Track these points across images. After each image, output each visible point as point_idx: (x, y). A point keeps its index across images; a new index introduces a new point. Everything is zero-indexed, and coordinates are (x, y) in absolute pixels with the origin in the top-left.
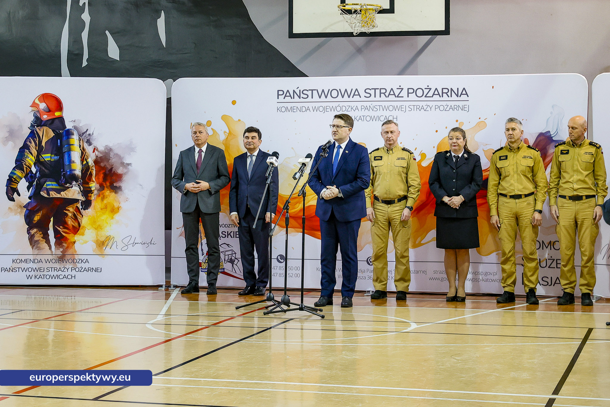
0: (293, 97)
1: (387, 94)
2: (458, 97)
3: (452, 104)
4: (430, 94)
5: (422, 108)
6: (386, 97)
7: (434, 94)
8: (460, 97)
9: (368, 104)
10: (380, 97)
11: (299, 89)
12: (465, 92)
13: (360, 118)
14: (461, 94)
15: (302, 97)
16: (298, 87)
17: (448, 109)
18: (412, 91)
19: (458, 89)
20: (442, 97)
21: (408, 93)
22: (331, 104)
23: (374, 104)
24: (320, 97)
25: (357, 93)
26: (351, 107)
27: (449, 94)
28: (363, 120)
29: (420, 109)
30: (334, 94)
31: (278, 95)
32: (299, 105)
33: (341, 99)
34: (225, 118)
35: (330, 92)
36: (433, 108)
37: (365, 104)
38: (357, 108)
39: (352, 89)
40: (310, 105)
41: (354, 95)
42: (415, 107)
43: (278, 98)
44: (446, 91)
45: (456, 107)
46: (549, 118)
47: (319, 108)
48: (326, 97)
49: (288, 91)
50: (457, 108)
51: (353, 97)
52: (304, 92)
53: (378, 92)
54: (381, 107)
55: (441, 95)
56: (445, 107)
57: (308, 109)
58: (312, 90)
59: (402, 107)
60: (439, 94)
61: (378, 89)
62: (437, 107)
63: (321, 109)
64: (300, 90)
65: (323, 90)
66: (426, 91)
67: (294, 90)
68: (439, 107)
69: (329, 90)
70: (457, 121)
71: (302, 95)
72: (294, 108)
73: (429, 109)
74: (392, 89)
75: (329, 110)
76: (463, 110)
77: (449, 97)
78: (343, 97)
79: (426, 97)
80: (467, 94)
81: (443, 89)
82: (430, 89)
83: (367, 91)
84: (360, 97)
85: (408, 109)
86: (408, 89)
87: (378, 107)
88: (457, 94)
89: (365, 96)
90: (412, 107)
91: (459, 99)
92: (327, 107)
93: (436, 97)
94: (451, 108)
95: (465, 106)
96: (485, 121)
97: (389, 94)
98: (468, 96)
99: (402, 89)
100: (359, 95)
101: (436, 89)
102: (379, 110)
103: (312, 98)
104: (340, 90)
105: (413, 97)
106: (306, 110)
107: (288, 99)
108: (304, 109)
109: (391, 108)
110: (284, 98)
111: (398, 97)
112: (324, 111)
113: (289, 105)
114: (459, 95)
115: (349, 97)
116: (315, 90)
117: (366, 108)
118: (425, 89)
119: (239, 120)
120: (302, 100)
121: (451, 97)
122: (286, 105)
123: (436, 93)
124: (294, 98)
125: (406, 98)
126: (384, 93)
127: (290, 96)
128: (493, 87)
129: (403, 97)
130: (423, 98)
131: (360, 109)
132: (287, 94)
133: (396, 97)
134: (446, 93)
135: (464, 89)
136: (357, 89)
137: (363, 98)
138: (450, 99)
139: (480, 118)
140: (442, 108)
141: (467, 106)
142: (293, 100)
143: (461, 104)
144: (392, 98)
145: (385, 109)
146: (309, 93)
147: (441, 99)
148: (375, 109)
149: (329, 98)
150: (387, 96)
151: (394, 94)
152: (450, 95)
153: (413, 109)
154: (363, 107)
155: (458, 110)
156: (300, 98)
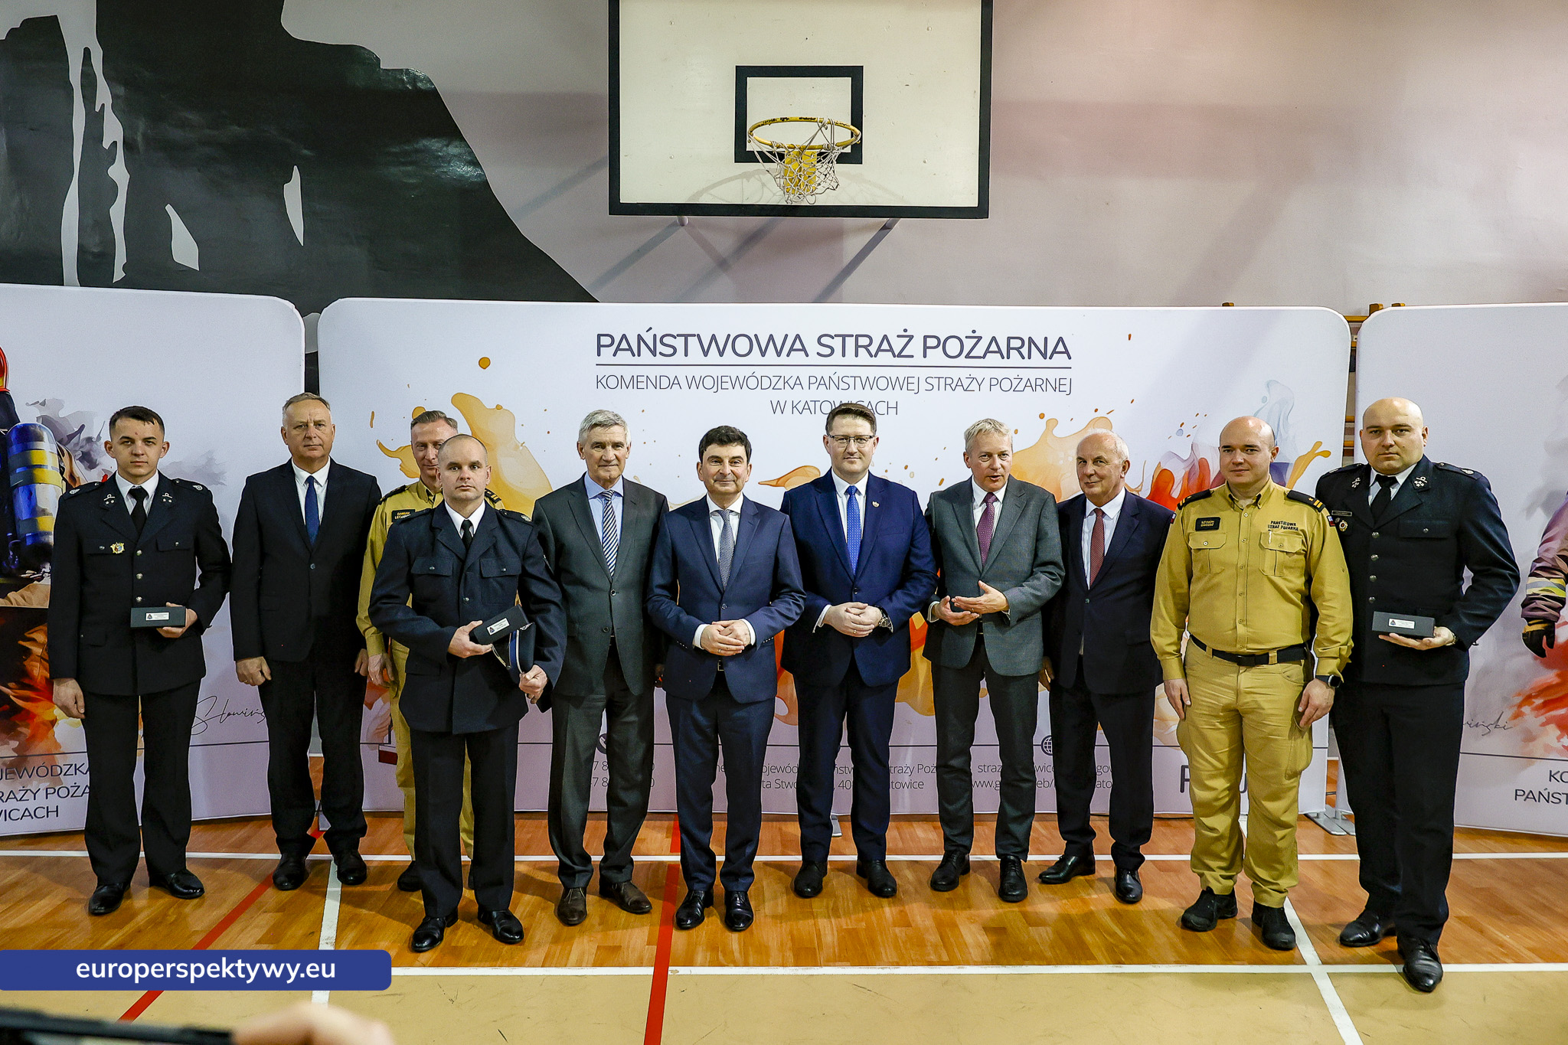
0: (636, 353)
1: (873, 349)
2: (1045, 359)
3: (1032, 375)
4: (979, 350)
5: (959, 384)
6: (871, 356)
7: (987, 351)
8: (1051, 358)
9: (826, 372)
10: (857, 355)
11: (651, 333)
12: (1062, 347)
13: (806, 407)
14: (1054, 352)
15: (660, 353)
16: (651, 328)
17: (1021, 387)
18: (934, 343)
19: (1046, 339)
20: (1008, 358)
21: (926, 347)
22: (733, 372)
23: (842, 371)
24: (706, 354)
25: (798, 344)
26: (782, 378)
27: (1025, 350)
28: (813, 412)
29: (953, 386)
30: (742, 345)
31: (599, 346)
32: (653, 372)
33: (759, 360)
34: (459, 400)
35: (732, 340)
36: (986, 385)
37: (818, 372)
38: (798, 382)
39: (786, 336)
40: (681, 373)
41: (792, 349)
42: (942, 381)
43: (599, 355)
44: (1015, 343)
45: (1039, 382)
46: (1259, 410)
47: (702, 379)
48: (721, 354)
49: (624, 336)
50: (1044, 386)
51: (788, 355)
52: (665, 340)
53: (850, 342)
54: (858, 379)
55: (1005, 355)
56: (1015, 382)
57: (676, 382)
58: (686, 336)
59: (910, 380)
60: (999, 351)
61: (852, 336)
62: (994, 382)
63: (709, 382)
64: (655, 336)
65: (714, 335)
66: (969, 344)
67: (639, 335)
68: (999, 383)
69: (729, 336)
70: (1042, 416)
71: (660, 348)
72: (640, 379)
73: (975, 384)
74: (885, 337)
75: (729, 385)
76: (1057, 390)
77: (1023, 358)
78: (763, 354)
79: (967, 356)
80: (1066, 352)
81: (1009, 339)
82: (980, 338)
83: (823, 340)
84: (807, 355)
85: (924, 386)
86: (925, 337)
87: (851, 381)
88: (1043, 351)
89: (818, 354)
90: (935, 382)
91: (1048, 363)
92: (724, 379)
93: (993, 359)
94: (1028, 384)
95: (1062, 382)
96: (1107, 416)
97: (879, 350)
98: (1070, 358)
99: (911, 337)
100: (804, 349)
101: (994, 339)
102: (852, 386)
103: (686, 355)
104: (756, 336)
105: (936, 356)
106: (670, 386)
107: (624, 357)
108: (665, 382)
109: (882, 383)
110: (615, 355)
111: (899, 355)
112: (715, 389)
113: (627, 373)
114: (1049, 355)
115: (779, 354)
116: (694, 335)
117: (821, 382)
118: (966, 337)
119: (499, 407)
120: (659, 359)
121: (1029, 358)
122: (618, 371)
123: (994, 347)
124: (639, 355)
125: (920, 359)
126: (866, 347)
127: (630, 349)
128: (1130, 336)
129: (912, 356)
130: (962, 361)
131: (805, 384)
132: (621, 345)
133: (894, 357)
134: (1018, 349)
135: (1061, 339)
136: (798, 337)
137: (814, 359)
138: (1026, 362)
139: (1096, 410)
140: (1006, 385)
141: (1067, 382)
142: (636, 360)
143: (1052, 375)
144: (885, 358)
145: (867, 386)
146: (679, 343)
147: (1005, 362)
148: (842, 385)
149: (729, 357)
150: (873, 354)
151: (891, 350)
152: (1026, 355)
153: (936, 387)
154: (813, 380)
155: (1045, 390)
156: (655, 356)
